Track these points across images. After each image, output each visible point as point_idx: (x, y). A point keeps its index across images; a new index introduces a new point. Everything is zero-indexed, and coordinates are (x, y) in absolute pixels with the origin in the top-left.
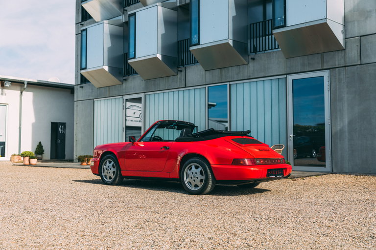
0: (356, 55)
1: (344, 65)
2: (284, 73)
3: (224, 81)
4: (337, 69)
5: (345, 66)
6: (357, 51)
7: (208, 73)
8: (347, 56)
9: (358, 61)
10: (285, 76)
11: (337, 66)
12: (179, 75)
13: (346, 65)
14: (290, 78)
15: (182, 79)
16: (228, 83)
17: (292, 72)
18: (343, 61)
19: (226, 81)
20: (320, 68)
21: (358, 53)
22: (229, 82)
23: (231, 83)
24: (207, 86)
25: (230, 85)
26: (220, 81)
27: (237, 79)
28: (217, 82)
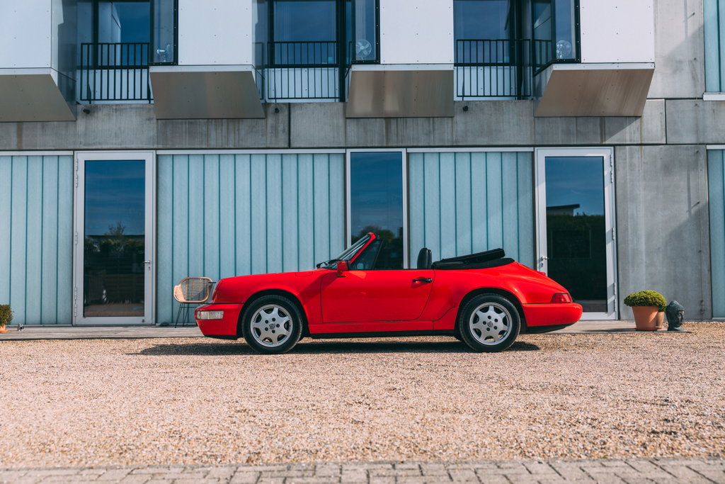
0: (659, 128)
1: (639, 142)
2: (530, 143)
3: (395, 145)
4: (627, 147)
5: (641, 145)
6: (661, 122)
7: (352, 126)
8: (645, 127)
9: (662, 137)
10: (531, 149)
11: (628, 143)
12: (270, 120)
13: (643, 142)
14: (541, 155)
15: (281, 128)
16: (404, 151)
17: (546, 143)
18: (637, 135)
19: (400, 144)
20: (599, 143)
21: (662, 126)
22: (406, 147)
23: (410, 150)
24: (349, 151)
25: (408, 154)
26: (385, 145)
27: (427, 145)
28: (376, 145)
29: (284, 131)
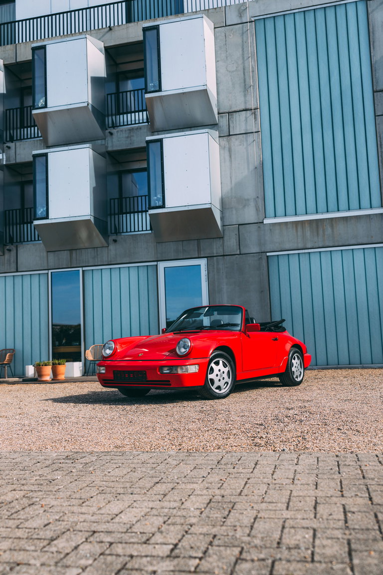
0: (235, 244)
1: (222, 254)
2: (154, 260)
3: (75, 266)
4: (215, 258)
5: (224, 256)
6: (236, 240)
7: (51, 255)
8: (225, 244)
9: (237, 250)
10: (155, 263)
11: (215, 255)
12: (7, 256)
13: (225, 254)
14: (162, 265)
15: (12, 260)
16: (80, 269)
17: (164, 259)
18: (221, 250)
19: (78, 266)
20: (197, 256)
21: (236, 242)
22: (82, 267)
23: (84, 269)
24: (50, 271)
25: (83, 271)
26: (69, 266)
27: (93, 264)
28: (65, 267)
29: (14, 262)
